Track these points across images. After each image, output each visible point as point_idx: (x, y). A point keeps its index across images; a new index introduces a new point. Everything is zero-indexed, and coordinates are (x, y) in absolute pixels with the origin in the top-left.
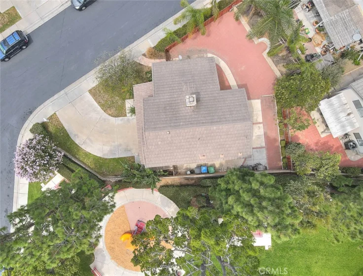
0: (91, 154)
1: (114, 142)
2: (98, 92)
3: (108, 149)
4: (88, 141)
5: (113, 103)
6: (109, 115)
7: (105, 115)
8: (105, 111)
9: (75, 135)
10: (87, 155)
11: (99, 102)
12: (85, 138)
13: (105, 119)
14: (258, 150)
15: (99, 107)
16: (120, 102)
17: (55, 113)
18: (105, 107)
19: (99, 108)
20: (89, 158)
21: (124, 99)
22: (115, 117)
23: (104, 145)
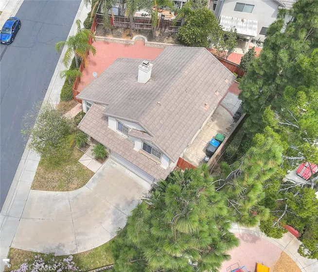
0: (97, 249)
1: (109, 209)
2: (43, 180)
3: (111, 223)
4: (79, 238)
5: (69, 175)
6: (76, 189)
7: (72, 194)
8: (68, 190)
9: (58, 247)
10: (94, 253)
11: (54, 188)
12: (72, 238)
13: (75, 197)
14: (226, 97)
15: (57, 192)
16: (75, 168)
17: (11, 249)
18: (64, 186)
19: (59, 193)
20: (100, 256)
21: (76, 161)
22: (84, 184)
23: (101, 223)
